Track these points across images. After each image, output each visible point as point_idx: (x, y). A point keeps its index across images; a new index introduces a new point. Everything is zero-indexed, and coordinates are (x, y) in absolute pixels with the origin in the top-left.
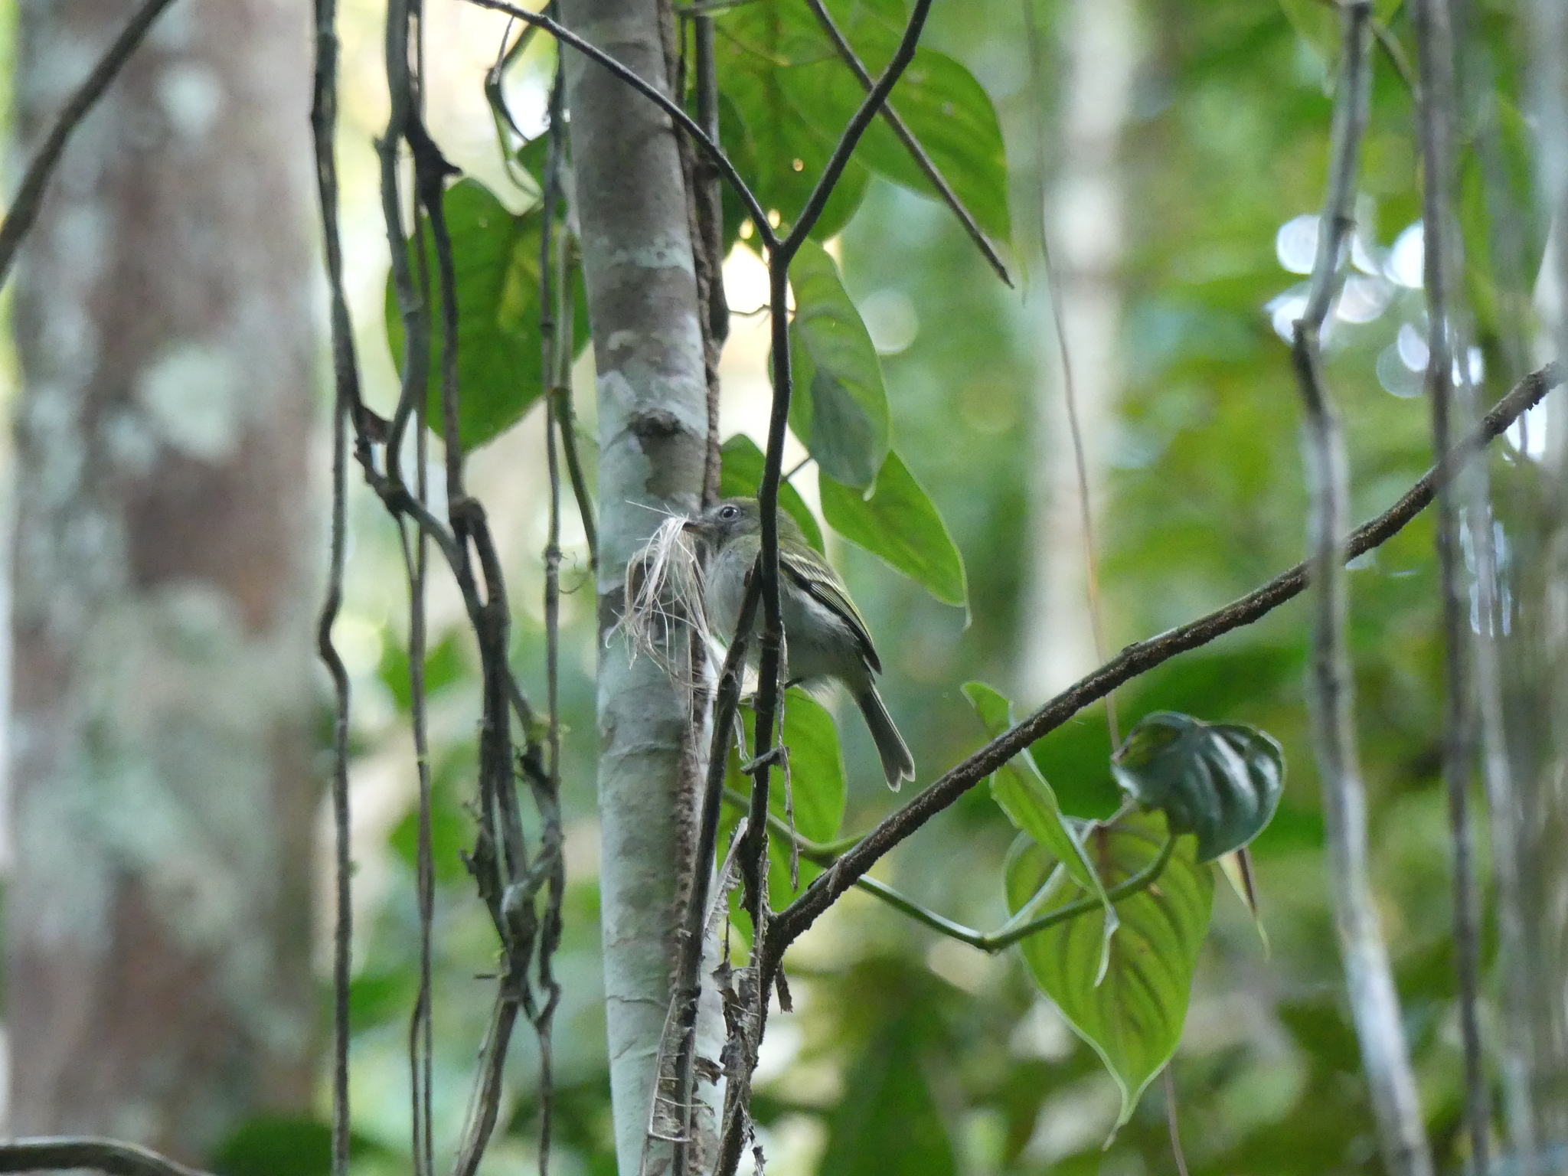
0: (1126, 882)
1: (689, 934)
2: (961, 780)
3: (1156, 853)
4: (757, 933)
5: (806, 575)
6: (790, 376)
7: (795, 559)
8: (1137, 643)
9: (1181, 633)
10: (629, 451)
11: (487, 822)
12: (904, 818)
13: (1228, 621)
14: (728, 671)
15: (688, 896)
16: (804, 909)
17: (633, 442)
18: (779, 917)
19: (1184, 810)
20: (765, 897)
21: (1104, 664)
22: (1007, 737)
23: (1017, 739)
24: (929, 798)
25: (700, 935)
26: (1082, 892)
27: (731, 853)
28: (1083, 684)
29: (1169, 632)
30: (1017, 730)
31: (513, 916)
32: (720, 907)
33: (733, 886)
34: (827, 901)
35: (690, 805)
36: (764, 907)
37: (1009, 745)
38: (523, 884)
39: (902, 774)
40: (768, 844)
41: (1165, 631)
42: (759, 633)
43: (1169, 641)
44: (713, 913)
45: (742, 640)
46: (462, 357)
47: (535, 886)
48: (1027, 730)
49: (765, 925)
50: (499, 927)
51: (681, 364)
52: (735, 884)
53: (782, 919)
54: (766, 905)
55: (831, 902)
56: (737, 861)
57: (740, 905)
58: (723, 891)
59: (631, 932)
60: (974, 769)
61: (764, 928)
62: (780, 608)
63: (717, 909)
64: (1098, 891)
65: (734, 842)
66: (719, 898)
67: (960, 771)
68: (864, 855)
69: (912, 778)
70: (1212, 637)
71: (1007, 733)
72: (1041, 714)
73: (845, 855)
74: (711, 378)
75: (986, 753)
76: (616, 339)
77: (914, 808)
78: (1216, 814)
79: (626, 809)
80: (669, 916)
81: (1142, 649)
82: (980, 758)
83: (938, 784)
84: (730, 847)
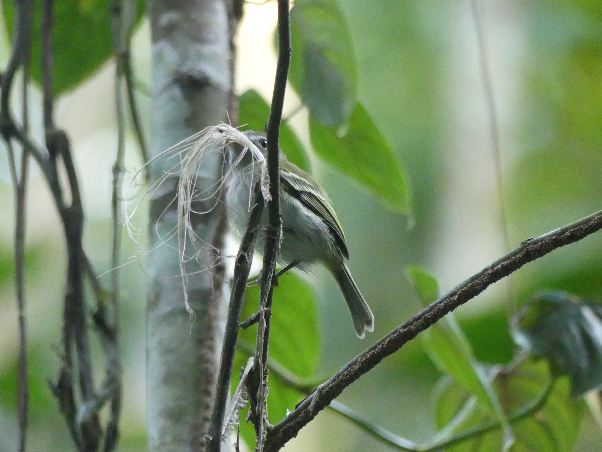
0: (518, 411)
1: (211, 438)
2: (405, 333)
3: (540, 391)
4: (259, 439)
5: (297, 187)
6: (291, 44)
7: (290, 176)
8: (532, 239)
9: (563, 232)
10: (173, 99)
11: (67, 359)
12: (364, 360)
13: (596, 224)
14: (242, 253)
15: (210, 414)
16: (293, 423)
17: (177, 91)
18: (275, 428)
19: (561, 361)
20: (265, 413)
21: (509, 253)
22: (438, 303)
23: (446, 305)
24: (383, 345)
25: (219, 439)
26: (487, 418)
27: (241, 382)
28: (493, 267)
29: (554, 231)
30: (446, 298)
31: (85, 427)
32: (233, 419)
33: (242, 405)
34: (308, 418)
35: (212, 349)
36: (264, 421)
37: (440, 309)
38: (92, 404)
39: (366, 328)
40: (268, 376)
41: (552, 231)
42: (263, 227)
43: (554, 237)
44: (228, 424)
45: (252, 231)
46: (57, 30)
47: (100, 405)
48: (452, 298)
49: (264, 433)
50: (74, 434)
51: (211, 36)
52: (244, 403)
53: (277, 429)
54: (266, 419)
55: (311, 418)
56: (246, 388)
57: (247, 419)
58: (235, 408)
59: (168, 438)
60: (415, 325)
61: (264, 435)
62: (280, 209)
63: (231, 421)
64: (499, 416)
65: (244, 374)
66: (233, 413)
67: (404, 327)
68: (336, 385)
69: (372, 330)
70: (585, 235)
71: (438, 301)
72: (462, 287)
73: (322, 385)
74: (232, 47)
75: (423, 314)
76: (166, 18)
77: (371, 352)
78: (584, 363)
79: (167, 351)
80: (197, 428)
81: (536, 242)
82: (419, 318)
83: (389, 336)
84: (241, 378)
